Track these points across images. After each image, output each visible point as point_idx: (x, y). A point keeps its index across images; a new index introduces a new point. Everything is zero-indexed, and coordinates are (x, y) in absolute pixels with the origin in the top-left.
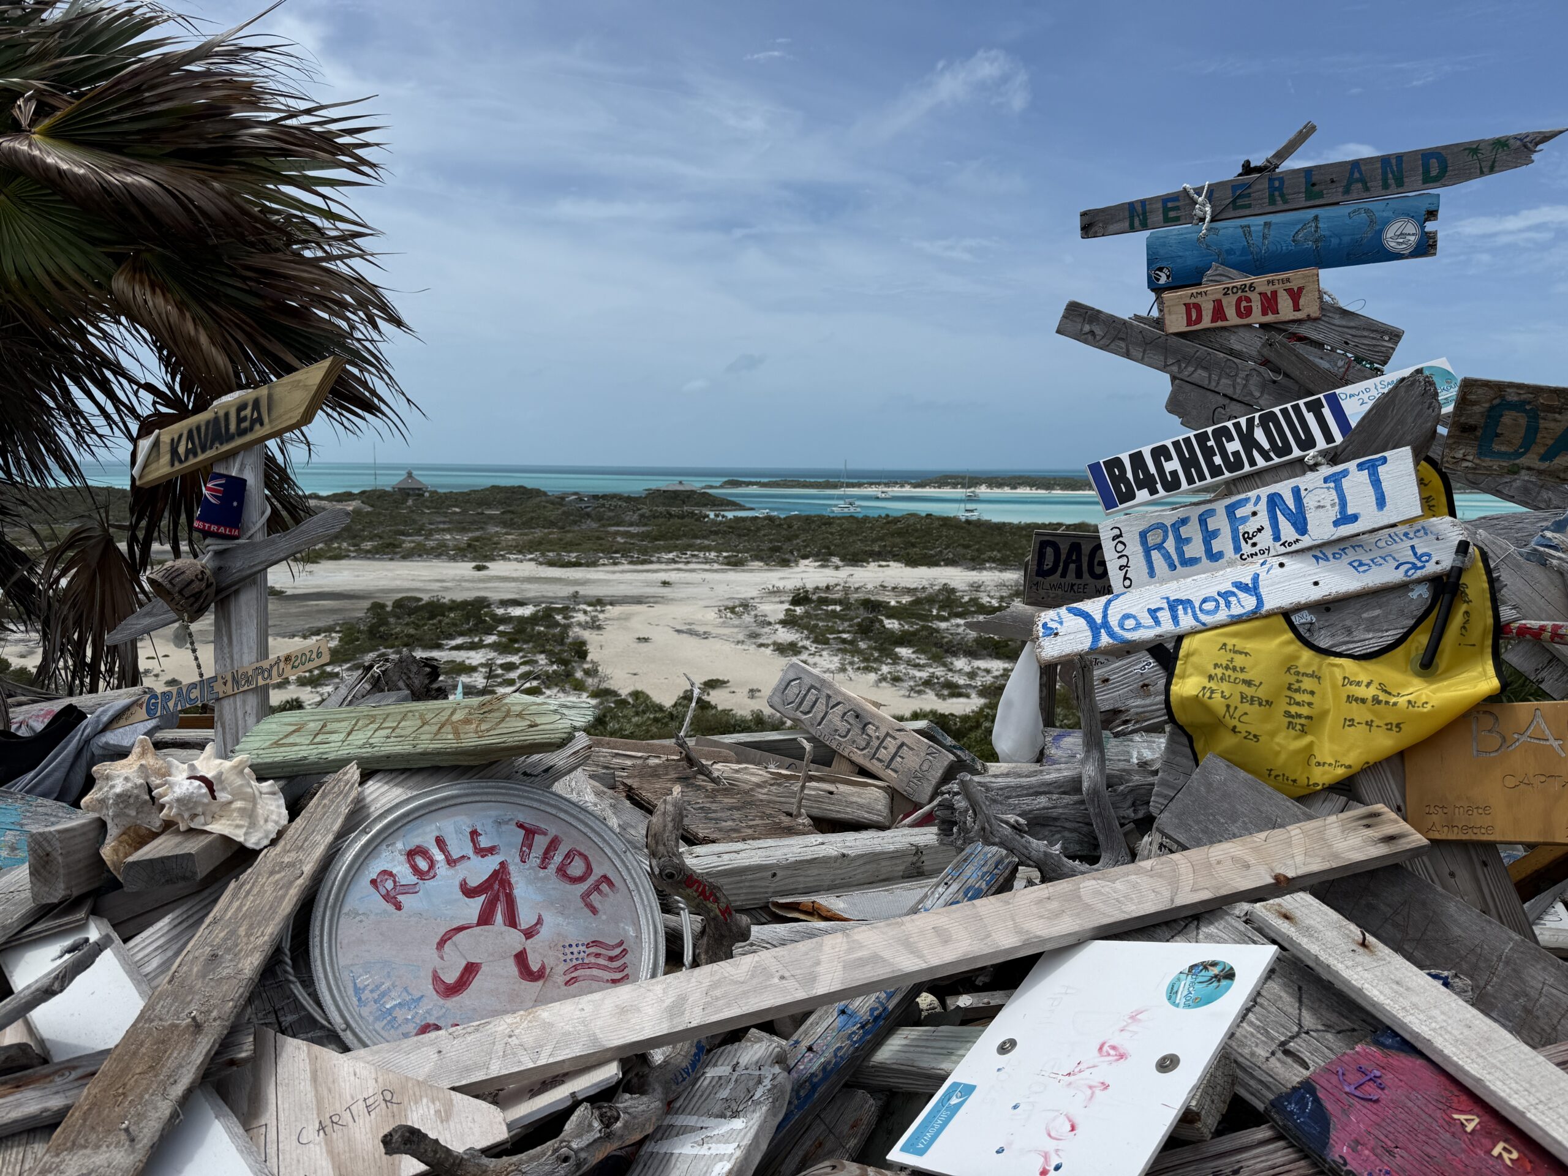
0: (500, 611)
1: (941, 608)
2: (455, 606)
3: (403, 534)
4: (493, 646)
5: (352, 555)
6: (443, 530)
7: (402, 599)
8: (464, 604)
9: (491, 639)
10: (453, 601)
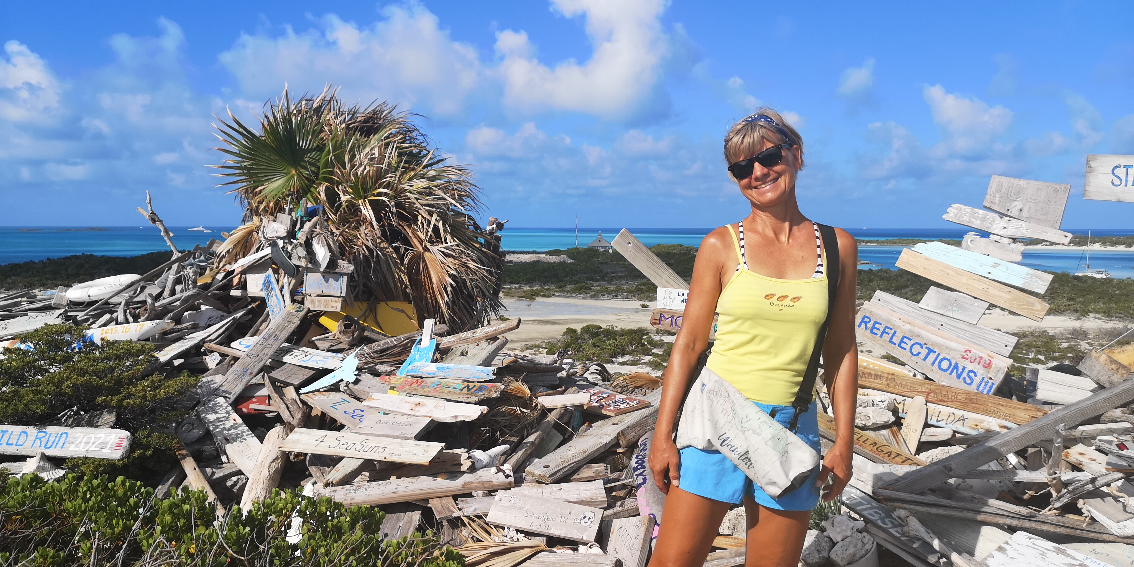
0: (657, 338)
1: (1039, 352)
2: (624, 333)
3: (592, 279)
4: (648, 364)
5: (557, 294)
6: (621, 277)
7: (588, 326)
8: (631, 332)
9: (647, 358)
10: (622, 330)
